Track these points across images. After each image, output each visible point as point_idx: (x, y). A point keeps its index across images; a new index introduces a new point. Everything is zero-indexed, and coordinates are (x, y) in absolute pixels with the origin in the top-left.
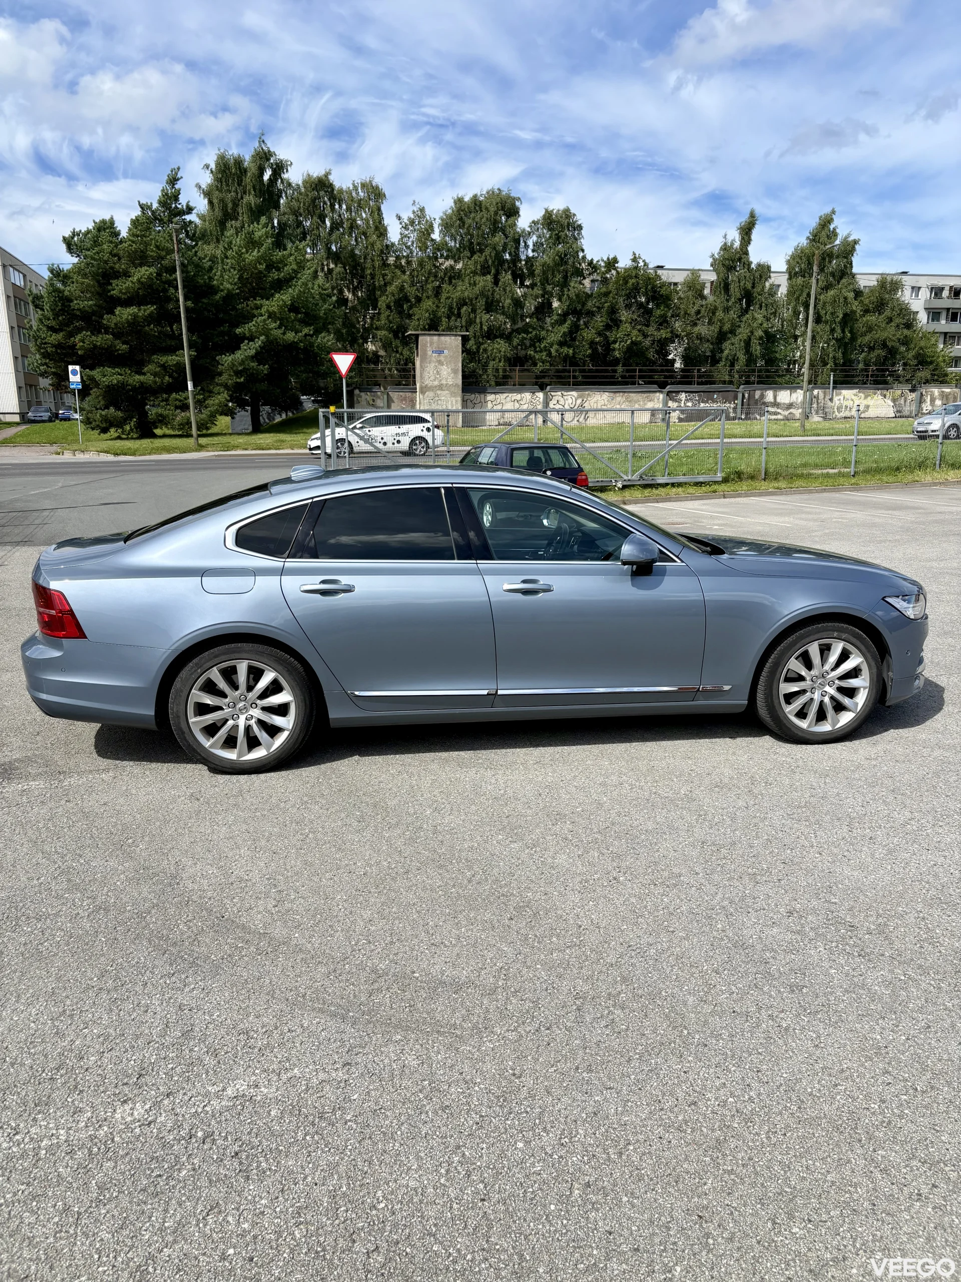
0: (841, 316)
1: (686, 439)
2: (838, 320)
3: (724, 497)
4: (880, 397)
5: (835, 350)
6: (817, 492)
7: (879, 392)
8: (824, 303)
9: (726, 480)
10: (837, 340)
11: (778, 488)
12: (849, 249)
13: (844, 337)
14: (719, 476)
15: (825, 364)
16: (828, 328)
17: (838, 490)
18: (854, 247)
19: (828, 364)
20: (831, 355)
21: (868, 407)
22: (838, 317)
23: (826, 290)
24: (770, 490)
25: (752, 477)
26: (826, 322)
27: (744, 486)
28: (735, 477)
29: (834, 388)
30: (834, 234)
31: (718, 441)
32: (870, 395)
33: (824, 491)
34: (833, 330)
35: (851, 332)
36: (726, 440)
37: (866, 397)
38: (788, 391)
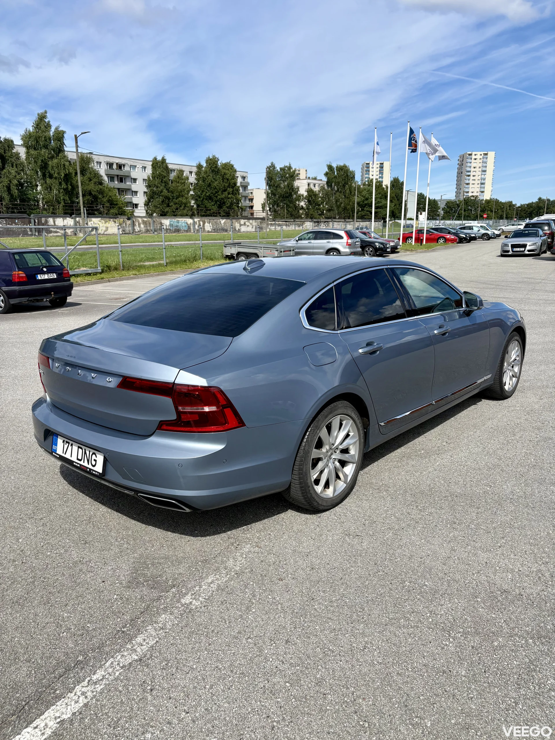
0: (63, 175)
1: (78, 245)
2: (62, 177)
3: (109, 282)
4: (113, 223)
5: (64, 195)
6: (156, 275)
7: (112, 220)
8: (53, 167)
9: (102, 272)
10: (64, 189)
11: (135, 275)
12: (60, 136)
13: (67, 188)
14: (99, 269)
15: (59, 203)
16: (57, 182)
17: (165, 274)
18: (63, 135)
19: (61, 203)
20: (62, 198)
21: (107, 228)
22: (61, 176)
23: (52, 159)
24: (132, 276)
25: (116, 269)
26: (56, 178)
27: (115, 274)
28: (107, 269)
29: (87, 217)
30: (48, 126)
31: (96, 246)
32: (107, 222)
33: (159, 275)
34: (60, 184)
35: (71, 185)
36: (100, 246)
37: (105, 223)
38: (62, 219)
